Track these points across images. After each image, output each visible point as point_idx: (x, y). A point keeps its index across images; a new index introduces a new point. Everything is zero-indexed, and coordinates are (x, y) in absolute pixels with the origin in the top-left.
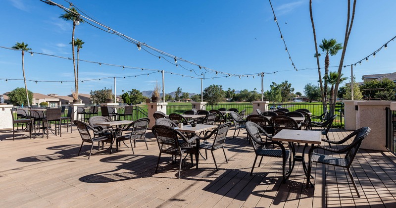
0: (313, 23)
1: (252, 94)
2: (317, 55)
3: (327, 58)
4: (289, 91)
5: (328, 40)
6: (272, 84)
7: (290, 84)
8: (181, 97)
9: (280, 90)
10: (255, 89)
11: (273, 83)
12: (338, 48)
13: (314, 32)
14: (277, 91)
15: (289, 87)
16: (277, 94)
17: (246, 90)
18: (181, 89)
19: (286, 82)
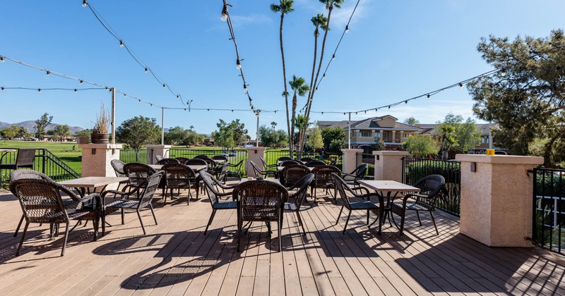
0: (282, 54)
1: (189, 133)
2: (285, 94)
3: (295, 97)
4: (241, 133)
5: (298, 77)
6: (219, 122)
7: (243, 124)
8: (50, 133)
9: (231, 132)
10: (192, 127)
11: (221, 121)
12: (305, 88)
13: (284, 65)
14: (228, 133)
15: (242, 127)
16: (229, 136)
17: (177, 128)
18: (51, 118)
19: (238, 120)
